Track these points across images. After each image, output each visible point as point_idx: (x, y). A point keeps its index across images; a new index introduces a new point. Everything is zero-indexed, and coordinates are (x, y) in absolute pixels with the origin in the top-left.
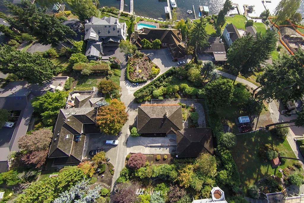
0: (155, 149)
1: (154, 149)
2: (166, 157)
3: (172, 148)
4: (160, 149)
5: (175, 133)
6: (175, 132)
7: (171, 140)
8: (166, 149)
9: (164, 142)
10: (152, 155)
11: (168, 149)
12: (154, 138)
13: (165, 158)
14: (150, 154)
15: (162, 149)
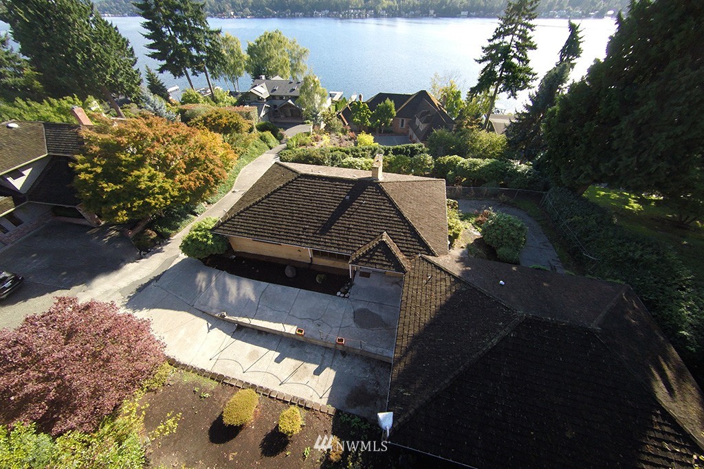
0: (252, 355)
1: (248, 347)
2: (293, 422)
3: (359, 373)
4: (278, 360)
5: (399, 267)
6: (401, 256)
7: (363, 318)
8: (317, 372)
9: (319, 320)
10: (214, 385)
11: (329, 375)
12: (279, 288)
13: (285, 427)
14: (202, 372)
15: (289, 363)
